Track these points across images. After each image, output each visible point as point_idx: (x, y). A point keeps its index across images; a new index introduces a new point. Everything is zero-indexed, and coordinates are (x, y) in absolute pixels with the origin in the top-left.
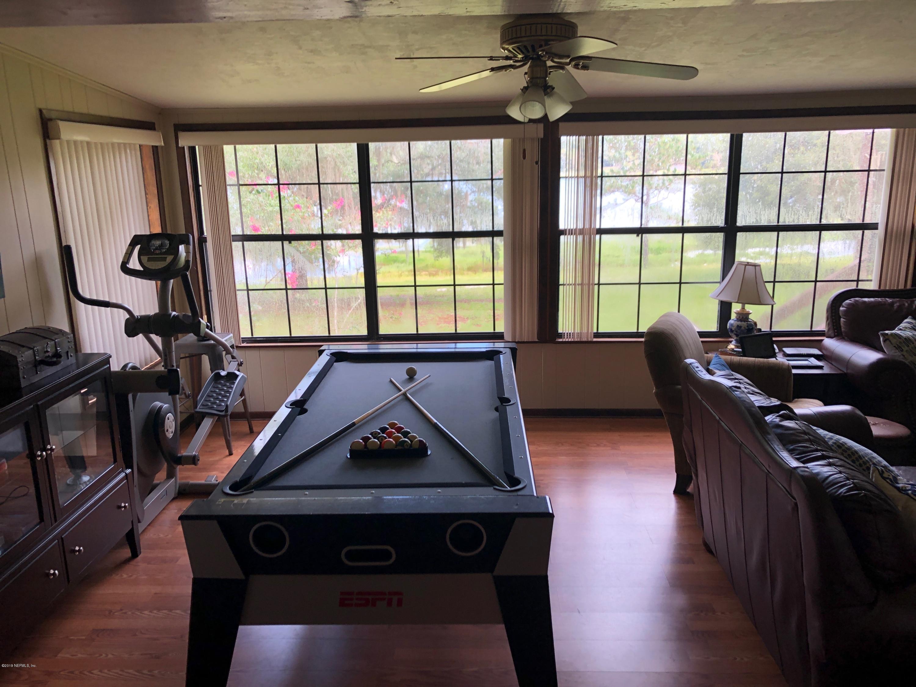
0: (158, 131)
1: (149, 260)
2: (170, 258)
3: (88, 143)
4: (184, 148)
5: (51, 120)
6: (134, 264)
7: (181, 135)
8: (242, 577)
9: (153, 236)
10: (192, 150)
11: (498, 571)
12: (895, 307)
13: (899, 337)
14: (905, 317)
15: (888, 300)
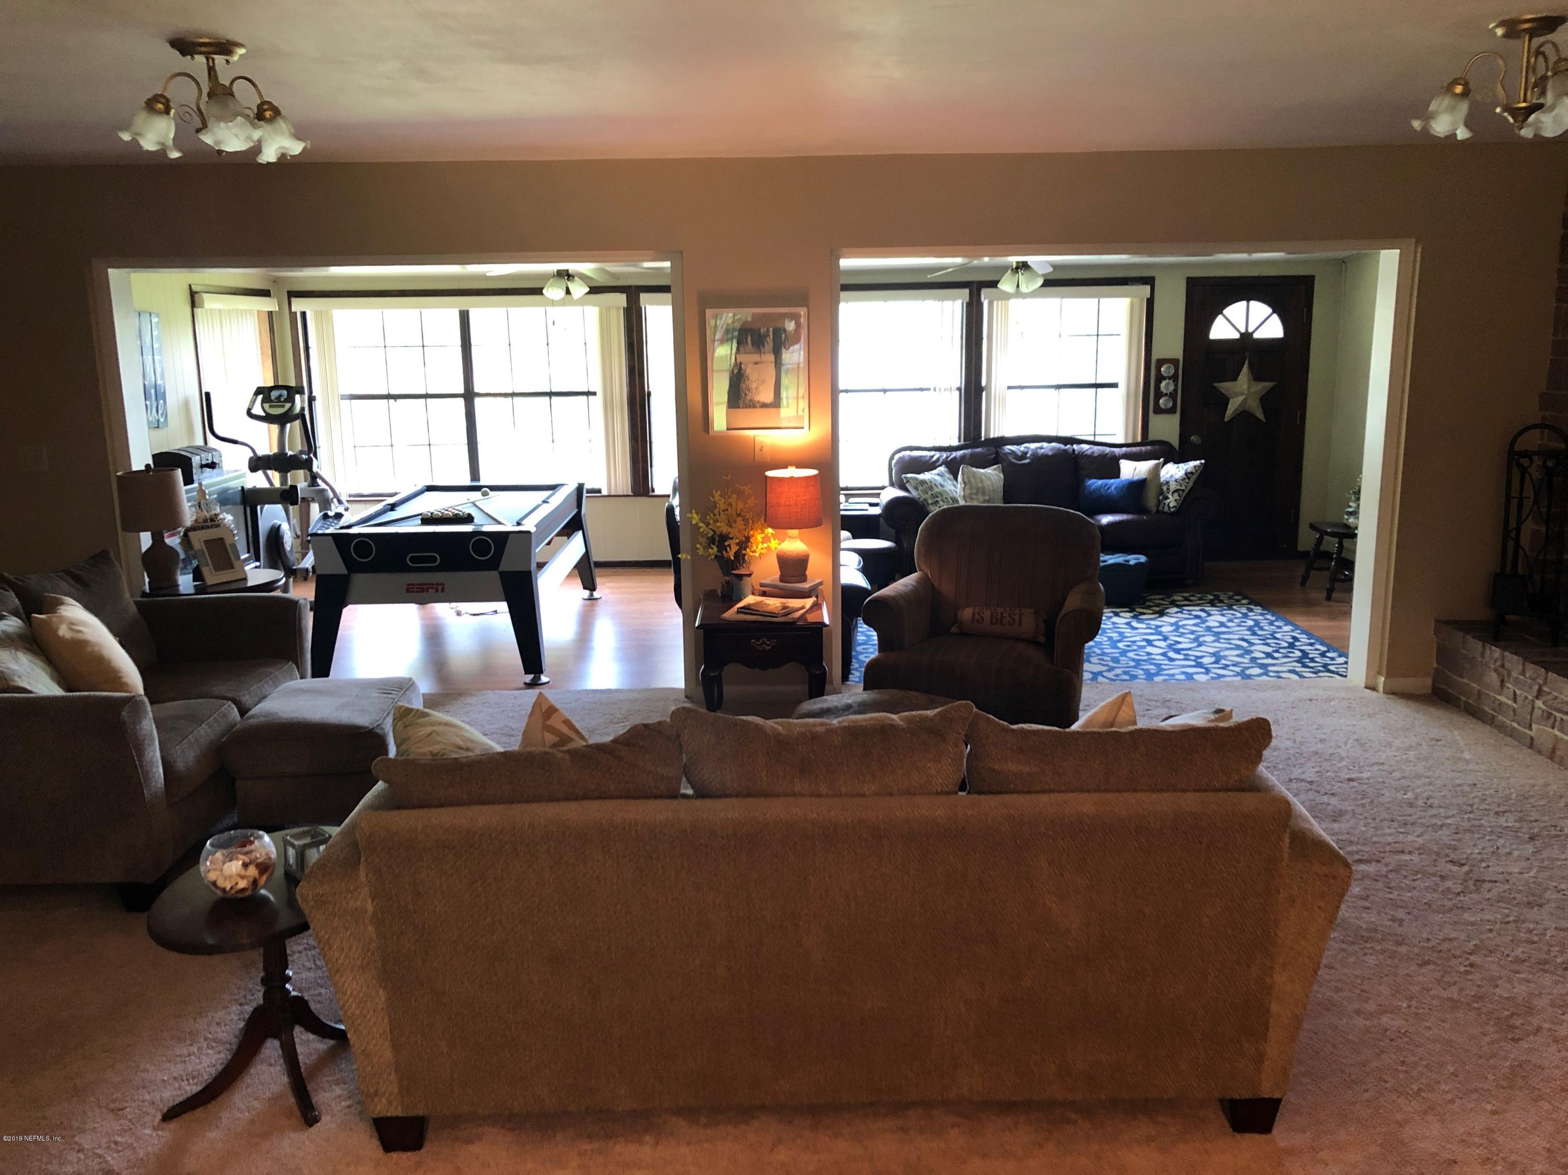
0: (273, 297)
1: (271, 406)
2: (288, 405)
3: (220, 310)
4: (296, 313)
5: (197, 293)
6: (258, 410)
7: (294, 300)
8: (346, 572)
9: (271, 389)
10: (304, 314)
11: (501, 569)
12: (934, 459)
13: (917, 479)
14: (940, 465)
15: (932, 453)
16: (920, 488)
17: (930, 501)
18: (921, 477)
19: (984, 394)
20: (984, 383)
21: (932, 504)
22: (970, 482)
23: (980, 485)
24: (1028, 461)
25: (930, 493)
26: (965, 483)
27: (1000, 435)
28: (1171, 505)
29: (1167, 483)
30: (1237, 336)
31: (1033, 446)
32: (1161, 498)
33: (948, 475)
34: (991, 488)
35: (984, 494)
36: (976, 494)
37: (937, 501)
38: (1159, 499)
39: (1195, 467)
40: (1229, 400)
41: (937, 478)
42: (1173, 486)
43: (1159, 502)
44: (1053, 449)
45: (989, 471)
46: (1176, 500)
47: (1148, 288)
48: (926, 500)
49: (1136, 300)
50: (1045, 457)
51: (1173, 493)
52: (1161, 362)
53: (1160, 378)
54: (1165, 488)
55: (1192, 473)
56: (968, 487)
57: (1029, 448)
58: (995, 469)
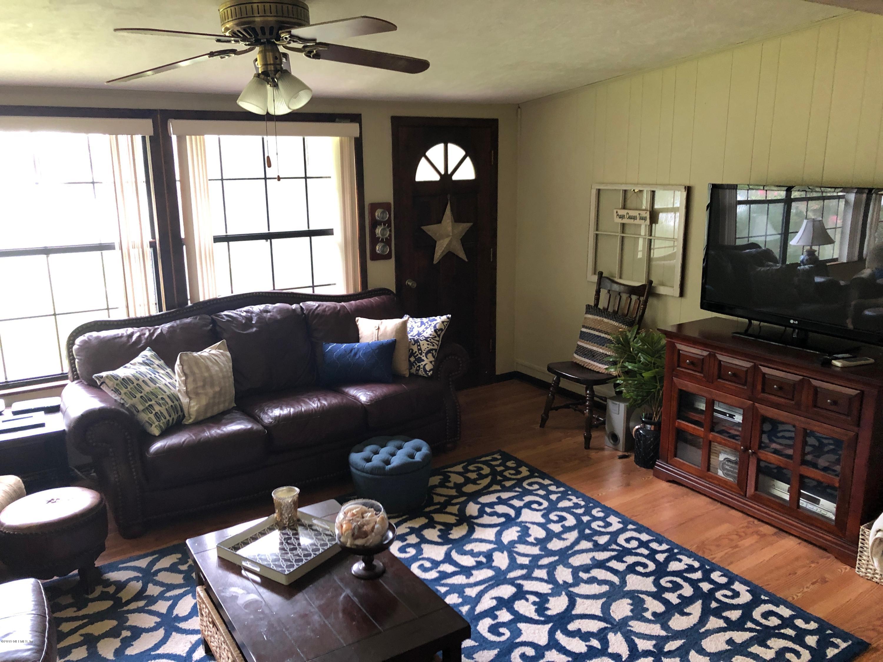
12: (134, 338)
13: (115, 378)
14: (143, 349)
15: (130, 330)
16: (123, 391)
17: (140, 408)
18: (122, 372)
19: (184, 247)
20: (183, 236)
21: (143, 410)
22: (193, 373)
23: (206, 374)
24: (254, 329)
25: (138, 395)
26: (185, 375)
27: (212, 297)
28: (428, 368)
29: (416, 342)
30: (437, 178)
31: (257, 308)
32: (412, 359)
33: (157, 362)
34: (221, 375)
35: (212, 385)
36: (204, 387)
37: (151, 406)
38: (410, 361)
39: (443, 322)
40: (436, 242)
41: (144, 369)
42: (425, 346)
43: (411, 365)
44: (280, 311)
45: (214, 352)
46: (431, 362)
47: (355, 126)
48: (134, 406)
49: (346, 139)
50: (273, 321)
51: (426, 354)
52: (374, 206)
53: (375, 224)
54: (415, 348)
55: (441, 330)
56: (190, 379)
57: (252, 313)
58: (219, 348)
